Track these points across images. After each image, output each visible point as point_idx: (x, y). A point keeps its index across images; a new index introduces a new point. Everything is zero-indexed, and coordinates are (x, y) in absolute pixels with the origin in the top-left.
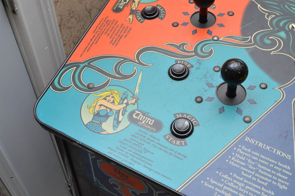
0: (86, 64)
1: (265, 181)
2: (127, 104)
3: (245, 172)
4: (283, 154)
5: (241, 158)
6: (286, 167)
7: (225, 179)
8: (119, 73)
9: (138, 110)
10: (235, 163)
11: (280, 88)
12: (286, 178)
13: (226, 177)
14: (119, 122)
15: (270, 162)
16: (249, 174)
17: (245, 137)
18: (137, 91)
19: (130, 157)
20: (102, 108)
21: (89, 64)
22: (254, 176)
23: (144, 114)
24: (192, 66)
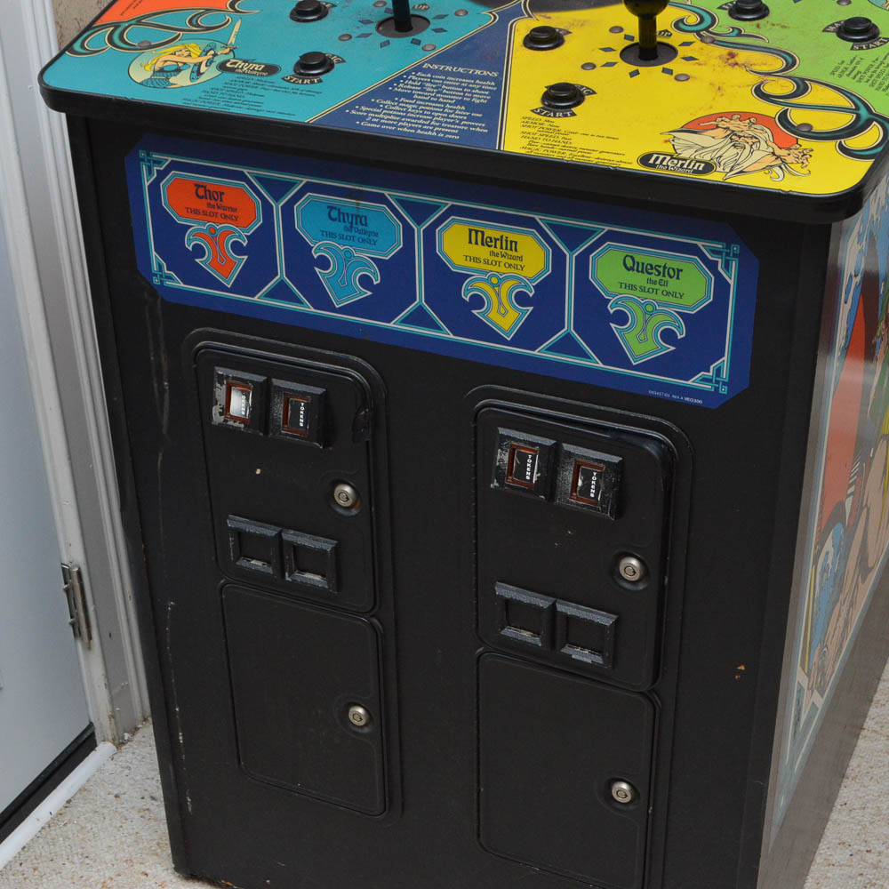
0: (133, 22)
1: (452, 99)
2: (215, 55)
3: (418, 95)
4: (485, 73)
5: (416, 83)
6: (488, 83)
7: (384, 105)
8: (198, 26)
9: (234, 58)
10: (403, 88)
11: (491, 13)
12: (487, 93)
13: (388, 102)
14: (199, 74)
15: (462, 82)
16: (427, 96)
17: (423, 64)
18: (232, 40)
19: (222, 103)
20: (168, 63)
21: (138, 21)
22: (435, 97)
23: (245, 61)
24: (334, 6)
